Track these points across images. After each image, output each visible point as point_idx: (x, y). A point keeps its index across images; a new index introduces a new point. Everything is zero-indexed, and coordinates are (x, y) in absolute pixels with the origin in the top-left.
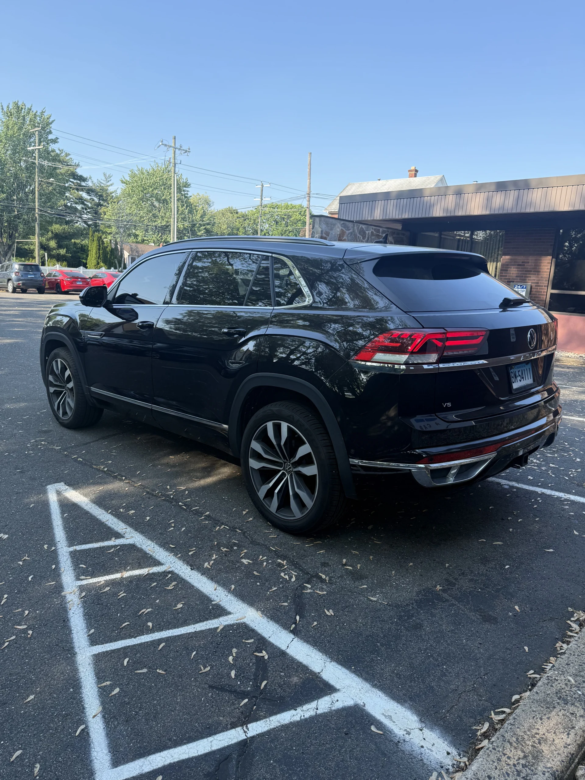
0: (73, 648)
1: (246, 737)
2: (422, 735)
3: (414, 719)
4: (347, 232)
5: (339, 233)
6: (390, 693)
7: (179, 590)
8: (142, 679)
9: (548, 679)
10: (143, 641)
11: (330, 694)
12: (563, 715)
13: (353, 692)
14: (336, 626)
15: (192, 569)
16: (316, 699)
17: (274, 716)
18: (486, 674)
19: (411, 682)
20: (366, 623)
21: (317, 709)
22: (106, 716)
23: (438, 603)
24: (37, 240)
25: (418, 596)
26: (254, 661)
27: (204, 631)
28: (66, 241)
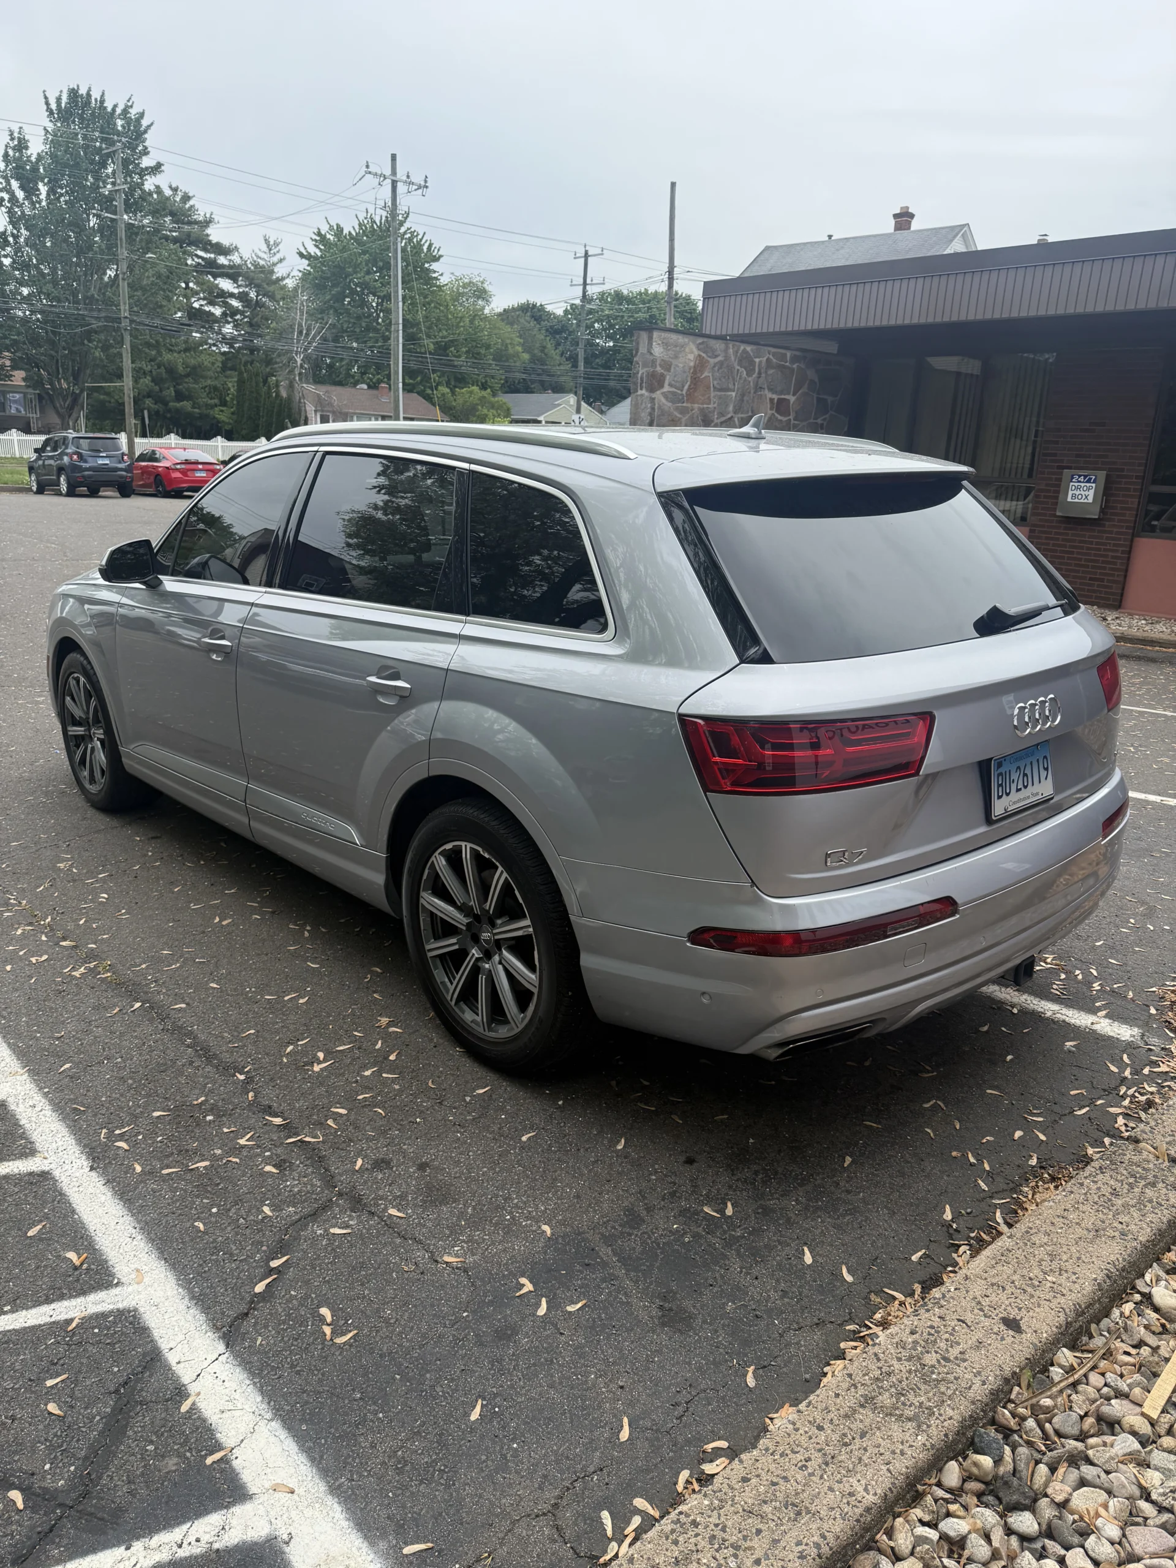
4: (712, 361)
5: (692, 364)
6: (361, 1509)
11: (227, 1507)
13: (282, 1502)
15: (92, 1169)
16: (189, 1519)
17: (77, 1561)
18: (601, 1469)
19: (421, 1482)
20: (397, 1319)
21: (180, 1546)
23: (582, 1272)
24: (128, 382)
25: (545, 1253)
26: (108, 1410)
27: (40, 1325)
28: (189, 384)
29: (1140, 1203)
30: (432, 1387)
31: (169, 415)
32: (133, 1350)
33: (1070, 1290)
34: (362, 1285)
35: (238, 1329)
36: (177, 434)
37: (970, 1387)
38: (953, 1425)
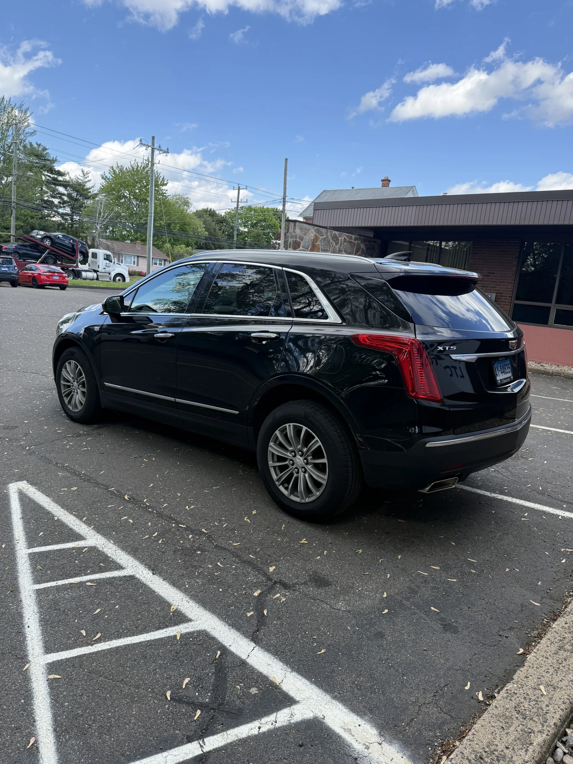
0: (26, 656)
1: (202, 752)
2: (381, 749)
3: (373, 733)
4: (321, 238)
5: (312, 238)
6: (350, 705)
7: (140, 596)
8: (97, 690)
9: (508, 693)
10: (100, 649)
11: (290, 706)
12: (522, 730)
13: (313, 703)
14: (298, 635)
15: (154, 574)
16: (275, 712)
17: (231, 730)
18: (446, 685)
19: (371, 693)
21: (276, 722)
22: (58, 729)
24: (12, 232)
26: (213, 670)
27: (163, 638)
30: (357, 657)
32: (213, 646)
35: (257, 637)
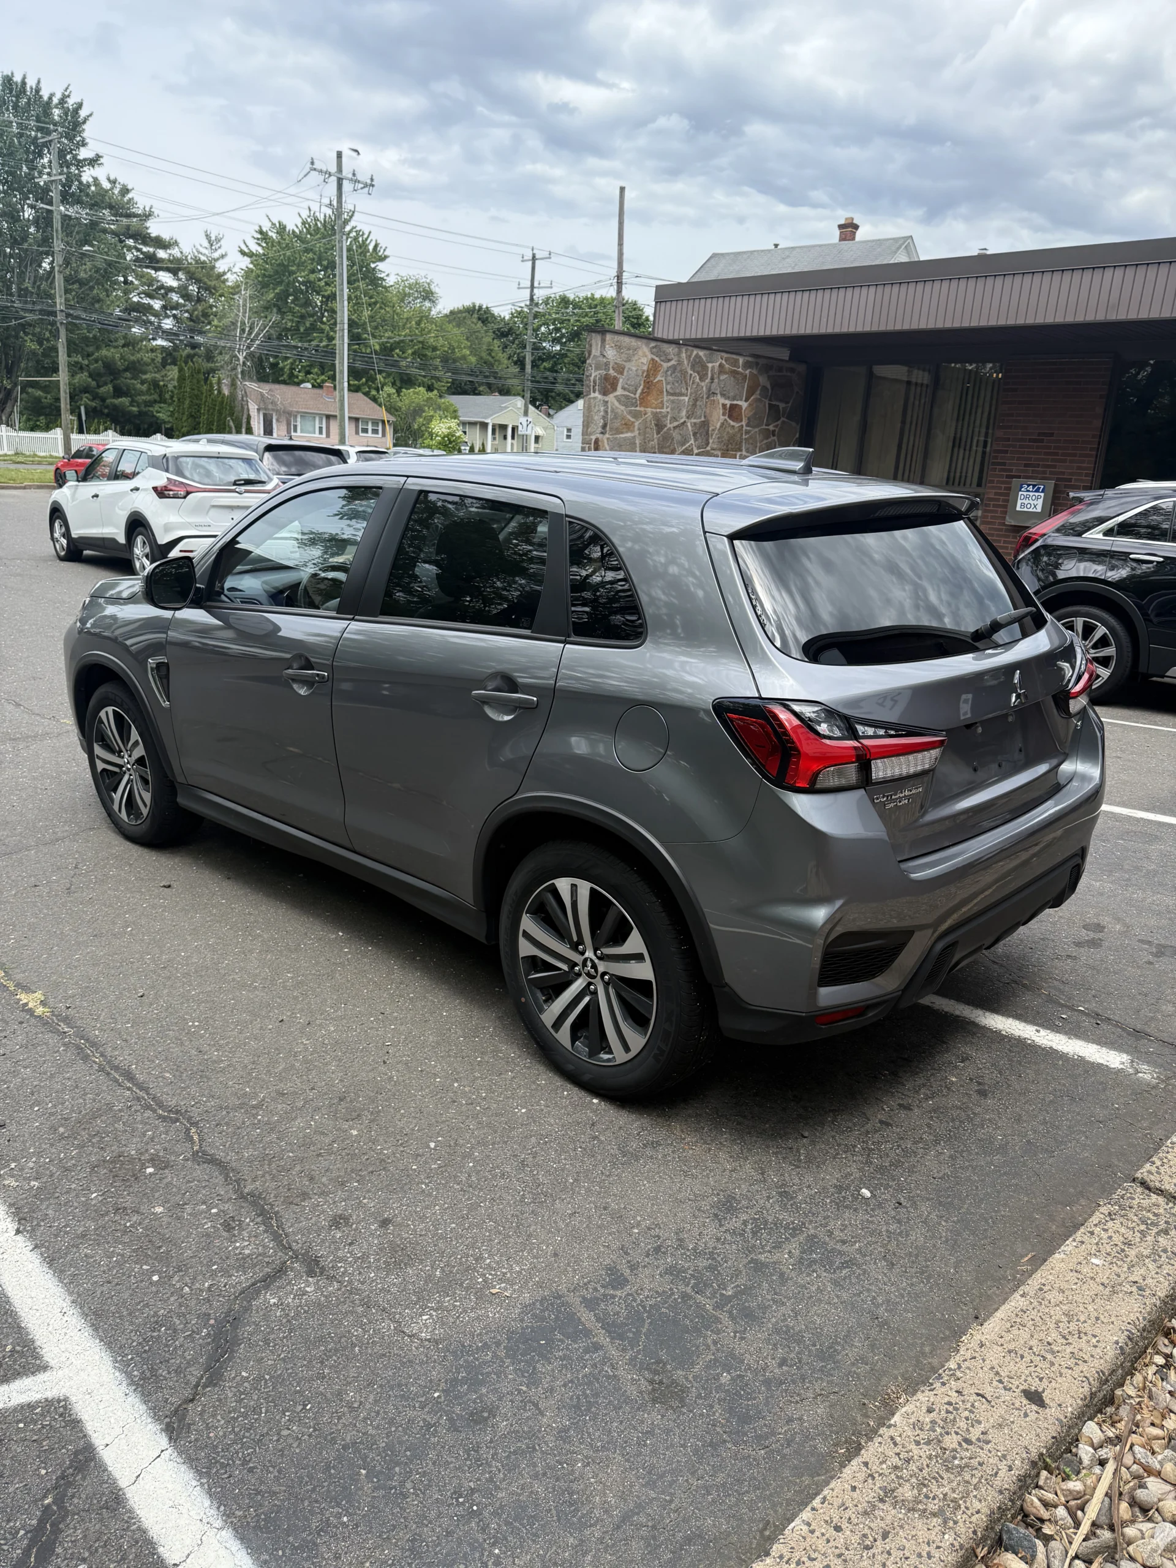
4: (665, 365)
5: (645, 368)
14: (284, 1412)
20: (361, 1403)
23: (562, 1341)
24: (63, 377)
25: (522, 1320)
28: (127, 379)
29: (1155, 1254)
30: (402, 1483)
31: (106, 411)
32: (64, 1447)
33: (1092, 1356)
34: (322, 1363)
35: (182, 1419)
36: (115, 431)
37: (996, 1473)
38: (980, 1520)
